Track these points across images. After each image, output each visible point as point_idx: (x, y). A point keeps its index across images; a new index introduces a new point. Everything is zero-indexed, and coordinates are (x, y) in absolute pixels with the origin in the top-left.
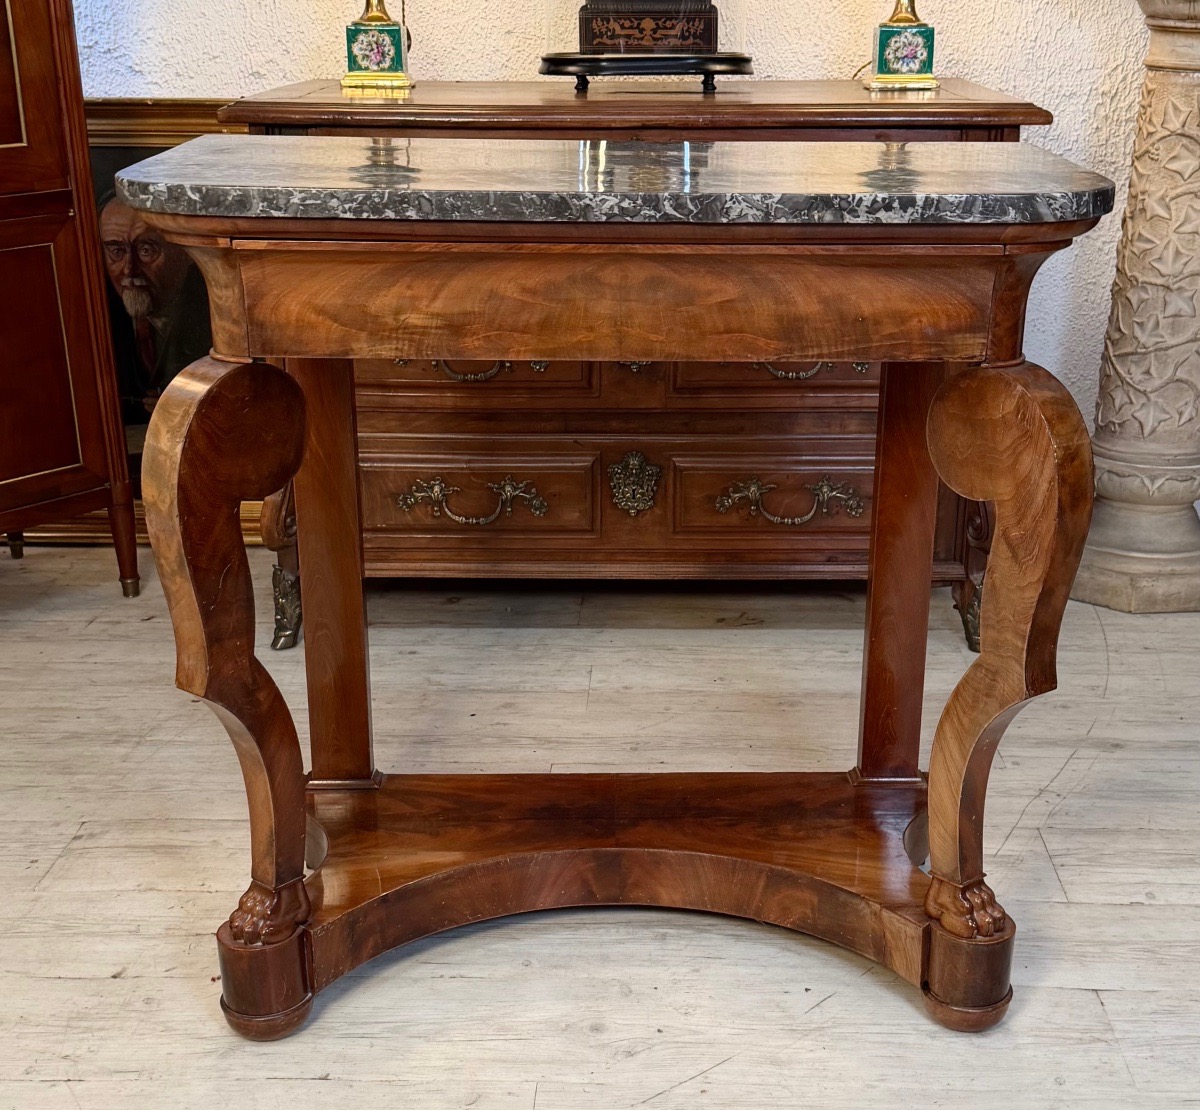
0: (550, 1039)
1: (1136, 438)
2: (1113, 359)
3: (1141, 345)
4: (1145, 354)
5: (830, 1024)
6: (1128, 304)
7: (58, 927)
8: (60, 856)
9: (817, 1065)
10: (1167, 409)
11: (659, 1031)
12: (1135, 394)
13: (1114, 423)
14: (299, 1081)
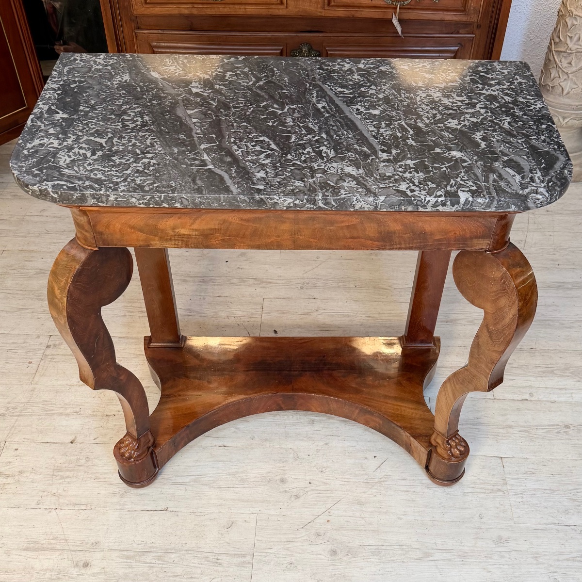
0: (263, 487)
1: (559, 95)
2: (554, 52)
3: (569, 48)
4: (570, 53)
5: (384, 479)
6: (566, 25)
7: (45, 409)
8: (42, 359)
9: (377, 504)
10: (577, 83)
11: (310, 483)
12: (562, 73)
13: (549, 86)
14: (155, 512)
